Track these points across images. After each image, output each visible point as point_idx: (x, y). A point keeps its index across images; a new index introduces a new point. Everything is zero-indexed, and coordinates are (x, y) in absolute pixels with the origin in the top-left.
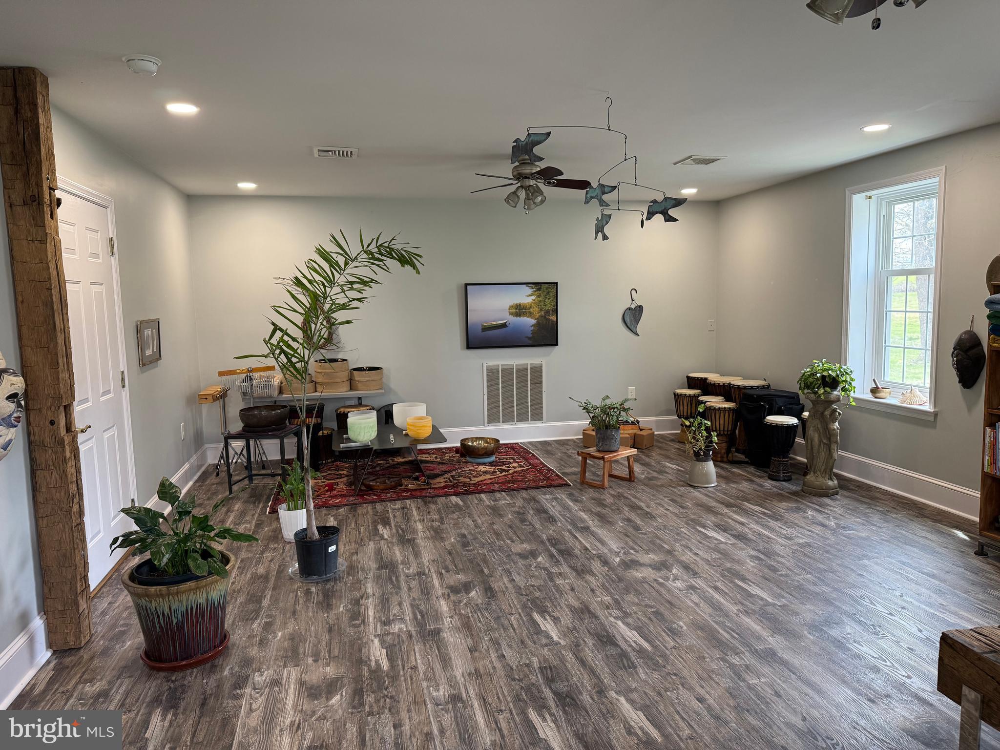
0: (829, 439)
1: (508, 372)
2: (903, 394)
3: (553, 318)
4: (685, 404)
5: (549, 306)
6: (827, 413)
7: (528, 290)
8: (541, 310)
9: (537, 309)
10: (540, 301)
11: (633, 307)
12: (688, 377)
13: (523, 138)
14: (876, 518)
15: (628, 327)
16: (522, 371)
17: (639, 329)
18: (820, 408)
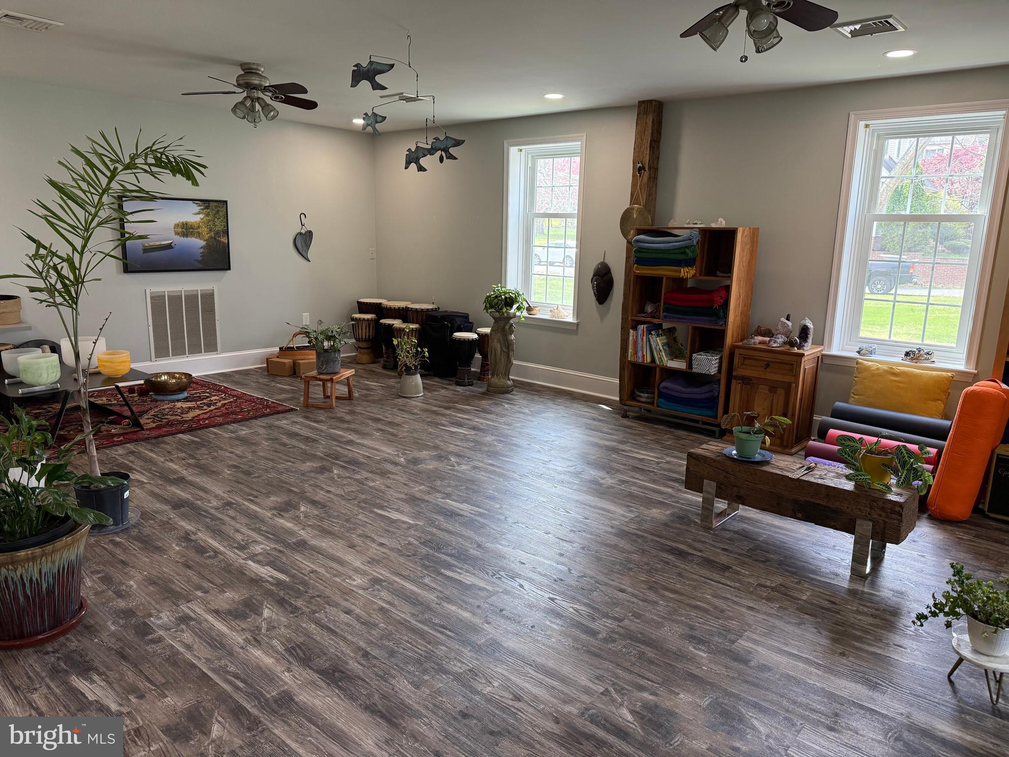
0: (508, 348)
1: (175, 299)
2: (551, 311)
3: (224, 240)
4: (364, 328)
5: (220, 227)
6: (507, 327)
7: (196, 208)
8: (211, 230)
9: (206, 229)
10: (209, 221)
11: (303, 231)
12: (358, 302)
13: (365, 64)
14: (550, 404)
15: (299, 252)
16: (192, 298)
17: (311, 253)
18: (502, 323)
